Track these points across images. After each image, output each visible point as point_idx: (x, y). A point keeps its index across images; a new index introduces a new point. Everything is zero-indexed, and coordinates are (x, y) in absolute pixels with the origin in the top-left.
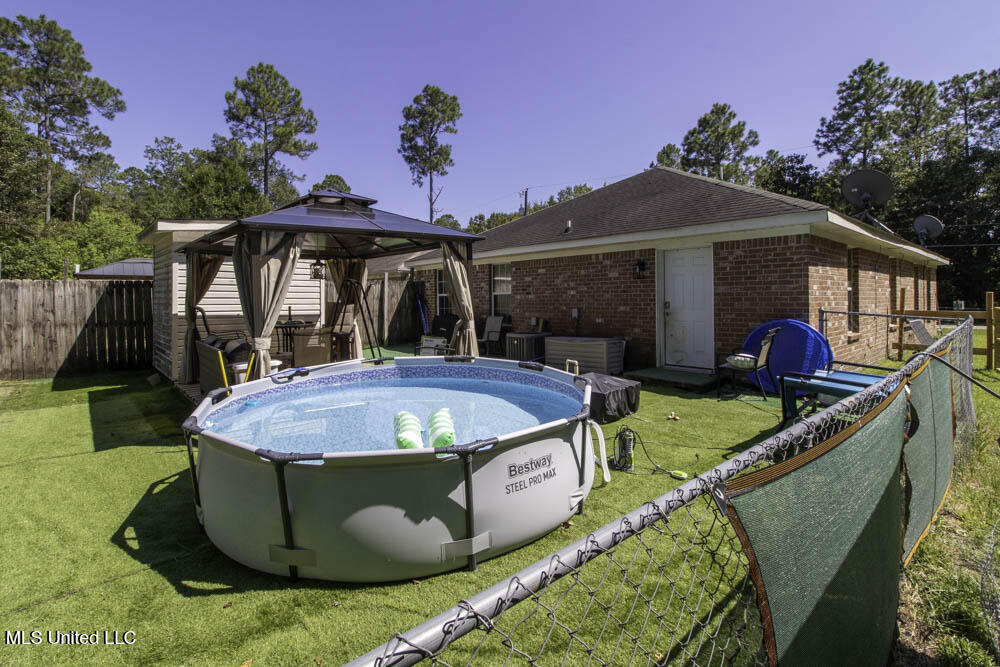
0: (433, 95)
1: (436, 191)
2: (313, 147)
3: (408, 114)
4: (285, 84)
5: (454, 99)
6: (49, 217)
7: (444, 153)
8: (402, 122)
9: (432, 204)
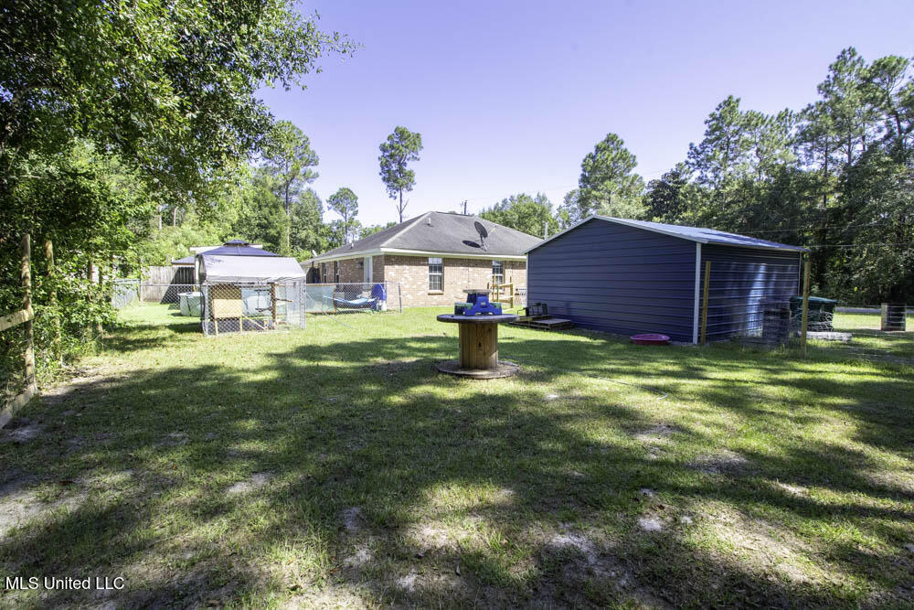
0: (401, 134)
1: (404, 203)
2: (317, 175)
3: (383, 148)
4: (300, 133)
5: (418, 136)
6: (161, 227)
7: (410, 175)
8: (380, 154)
9: (401, 212)
